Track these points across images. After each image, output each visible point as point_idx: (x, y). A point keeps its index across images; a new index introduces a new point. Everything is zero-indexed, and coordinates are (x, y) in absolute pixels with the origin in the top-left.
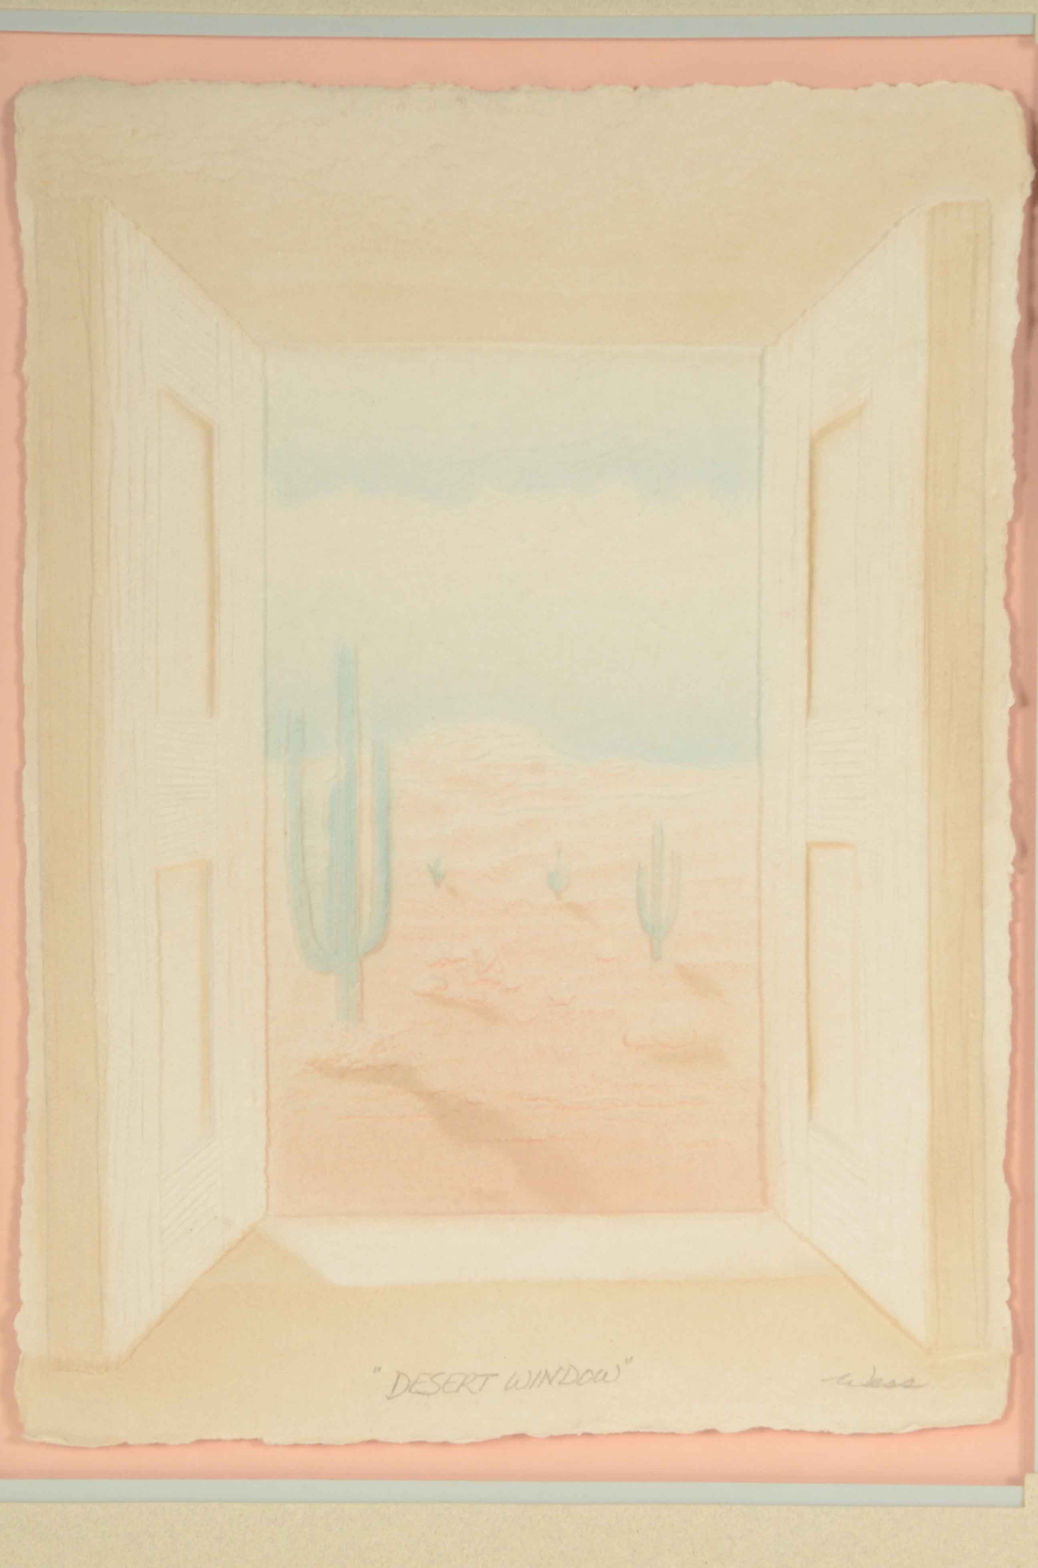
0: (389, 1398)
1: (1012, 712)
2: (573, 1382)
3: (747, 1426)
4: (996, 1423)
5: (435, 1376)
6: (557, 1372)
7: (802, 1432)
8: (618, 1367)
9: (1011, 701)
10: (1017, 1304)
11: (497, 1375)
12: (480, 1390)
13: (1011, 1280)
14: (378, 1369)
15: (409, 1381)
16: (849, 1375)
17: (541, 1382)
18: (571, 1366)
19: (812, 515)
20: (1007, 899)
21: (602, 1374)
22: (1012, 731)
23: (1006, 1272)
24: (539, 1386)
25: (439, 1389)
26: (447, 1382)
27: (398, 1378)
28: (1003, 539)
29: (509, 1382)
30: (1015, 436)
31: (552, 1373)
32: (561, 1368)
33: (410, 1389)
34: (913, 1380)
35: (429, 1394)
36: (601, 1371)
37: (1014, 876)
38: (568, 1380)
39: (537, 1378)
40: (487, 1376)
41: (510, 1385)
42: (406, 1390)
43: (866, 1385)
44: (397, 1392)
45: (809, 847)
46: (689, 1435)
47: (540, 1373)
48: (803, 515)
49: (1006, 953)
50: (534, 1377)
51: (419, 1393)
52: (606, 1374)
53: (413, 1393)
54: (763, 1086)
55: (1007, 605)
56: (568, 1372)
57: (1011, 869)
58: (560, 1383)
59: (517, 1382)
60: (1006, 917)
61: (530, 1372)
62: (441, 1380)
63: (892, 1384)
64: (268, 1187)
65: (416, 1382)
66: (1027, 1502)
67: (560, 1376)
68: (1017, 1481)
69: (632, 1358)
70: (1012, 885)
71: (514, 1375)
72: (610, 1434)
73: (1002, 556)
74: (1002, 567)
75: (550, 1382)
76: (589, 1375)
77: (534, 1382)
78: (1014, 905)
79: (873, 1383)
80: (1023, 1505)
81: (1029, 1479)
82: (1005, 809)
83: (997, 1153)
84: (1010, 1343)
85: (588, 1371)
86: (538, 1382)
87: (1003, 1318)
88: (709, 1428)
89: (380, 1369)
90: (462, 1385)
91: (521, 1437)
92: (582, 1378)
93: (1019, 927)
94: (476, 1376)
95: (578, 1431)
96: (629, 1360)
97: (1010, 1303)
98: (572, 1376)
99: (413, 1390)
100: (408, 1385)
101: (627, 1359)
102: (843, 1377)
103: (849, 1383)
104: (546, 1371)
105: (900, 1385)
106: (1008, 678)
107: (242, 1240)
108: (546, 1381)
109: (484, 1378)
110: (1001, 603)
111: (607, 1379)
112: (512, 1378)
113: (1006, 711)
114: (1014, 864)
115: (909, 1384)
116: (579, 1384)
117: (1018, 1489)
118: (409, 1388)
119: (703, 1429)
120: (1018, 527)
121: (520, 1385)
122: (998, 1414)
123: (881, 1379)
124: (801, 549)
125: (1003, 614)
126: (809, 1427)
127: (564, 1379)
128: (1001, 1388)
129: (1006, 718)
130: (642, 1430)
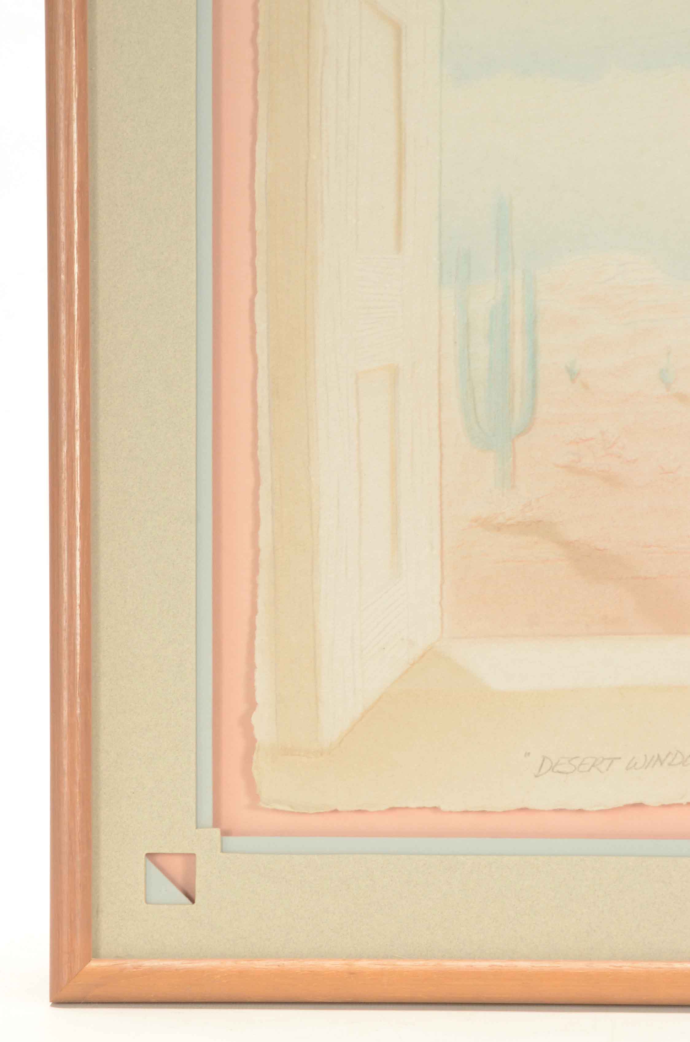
0: (536, 776)
2: (679, 763)
5: (572, 759)
6: (667, 756)
11: (620, 758)
12: (607, 770)
14: (527, 754)
15: (552, 763)
17: (654, 764)
18: (678, 751)
24: (653, 767)
25: (576, 769)
26: (581, 764)
27: (543, 760)
29: (629, 764)
31: (663, 757)
32: (670, 753)
35: (567, 773)
38: (676, 762)
39: (651, 760)
40: (613, 760)
41: (631, 766)
42: (550, 770)
44: (543, 770)
47: (653, 757)
50: (648, 759)
51: (560, 772)
53: (555, 772)
56: (676, 755)
58: (670, 764)
59: (636, 764)
61: (646, 756)
62: (576, 762)
64: (442, 615)
65: (557, 764)
67: (669, 759)
71: (634, 758)
75: (661, 764)
77: (649, 763)
86: (652, 764)
89: (529, 754)
90: (593, 766)
91: (640, 805)
92: (686, 760)
94: (604, 759)
95: (684, 801)
98: (679, 759)
99: (555, 770)
100: (551, 766)
104: (658, 756)
107: (423, 656)
108: (658, 763)
109: (610, 761)
112: (631, 761)
116: (684, 766)
118: (552, 768)
121: (638, 766)
127: (673, 760)
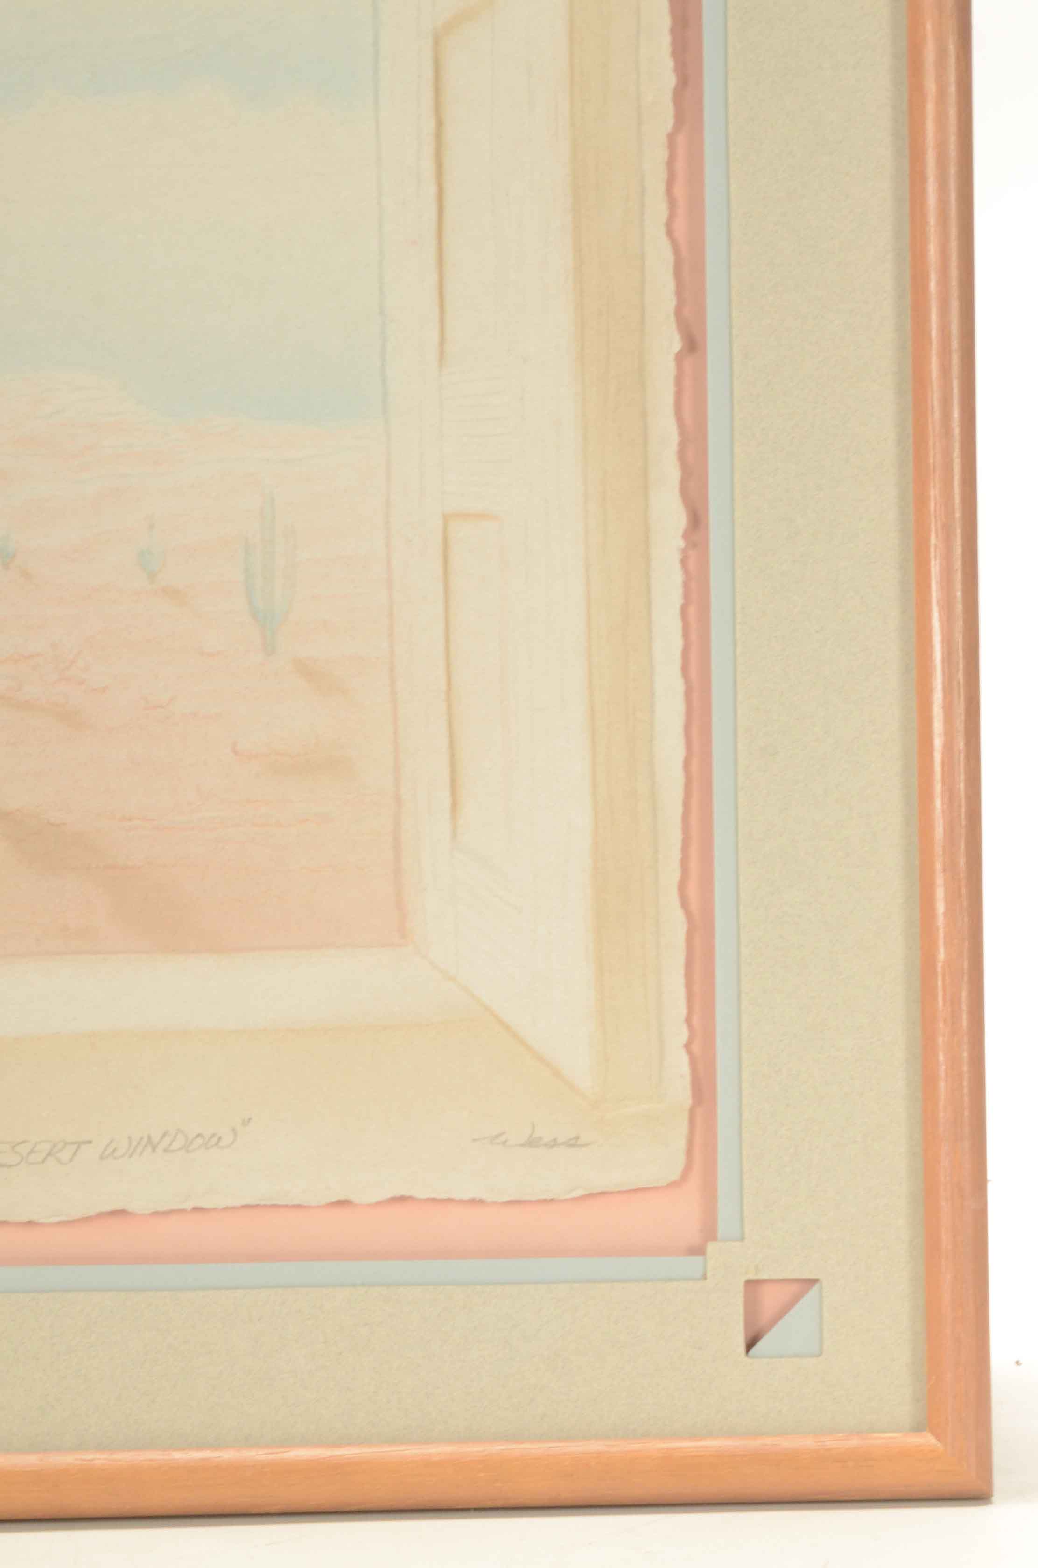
1: (679, 358)
2: (181, 1149)
3: (389, 1195)
4: (673, 1185)
5: (17, 1144)
6: (162, 1138)
7: (450, 1200)
8: (234, 1130)
9: (677, 345)
10: (696, 1048)
11: (90, 1142)
12: (71, 1160)
13: (688, 1020)
16: (504, 1133)
17: (143, 1149)
18: (178, 1130)
19: (439, 124)
20: (678, 577)
21: (215, 1140)
22: (679, 380)
23: (683, 1011)
24: (141, 1154)
25: (23, 1160)
26: (32, 1152)
28: (662, 154)
29: (105, 1149)
30: (673, 31)
31: (156, 1139)
32: (166, 1133)
34: (577, 1138)
35: (10, 1167)
36: (213, 1135)
37: (684, 551)
38: (176, 1145)
39: (139, 1143)
40: (79, 1144)
41: (107, 1153)
43: (523, 1145)
45: (446, 518)
46: (319, 1207)
47: (142, 1139)
48: (429, 126)
49: (678, 643)
50: (134, 1144)
52: (220, 1138)
54: (398, 800)
55: (670, 233)
56: (175, 1137)
57: (682, 544)
58: (166, 1150)
59: (114, 1151)
60: (676, 598)
61: (129, 1138)
62: (24, 1149)
63: (554, 1143)
66: (709, 1275)
67: (167, 1140)
68: (698, 1251)
69: (250, 1119)
70: (684, 562)
71: (111, 1142)
72: (226, 1209)
73: (662, 174)
74: (662, 187)
75: (154, 1149)
76: (200, 1141)
77: (134, 1151)
78: (686, 585)
79: (532, 1143)
80: (704, 1277)
81: (711, 1247)
82: (672, 473)
83: (671, 874)
84: (689, 1092)
85: (198, 1135)
86: (139, 1149)
87: (680, 1064)
88: (342, 1198)
90: (49, 1154)
91: (122, 1212)
92: (192, 1143)
93: (692, 610)
94: (66, 1144)
95: (188, 1205)
96: (247, 1122)
97: (687, 1046)
98: (180, 1142)
101: (244, 1120)
102: (497, 1136)
103: (504, 1143)
104: (149, 1136)
105: (563, 1144)
106: (672, 318)
108: (149, 1149)
109: (75, 1146)
110: (663, 230)
111: (221, 1144)
112: (108, 1145)
113: (672, 357)
114: (685, 536)
115: (574, 1143)
116: (188, 1152)
117: (699, 1259)
119: (334, 1200)
120: (681, 139)
121: (118, 1153)
122: (675, 1176)
123: (540, 1138)
124: (428, 166)
125: (665, 244)
126: (457, 1196)
127: (170, 1145)
128: (680, 1144)
129: (672, 365)
130: (263, 1203)
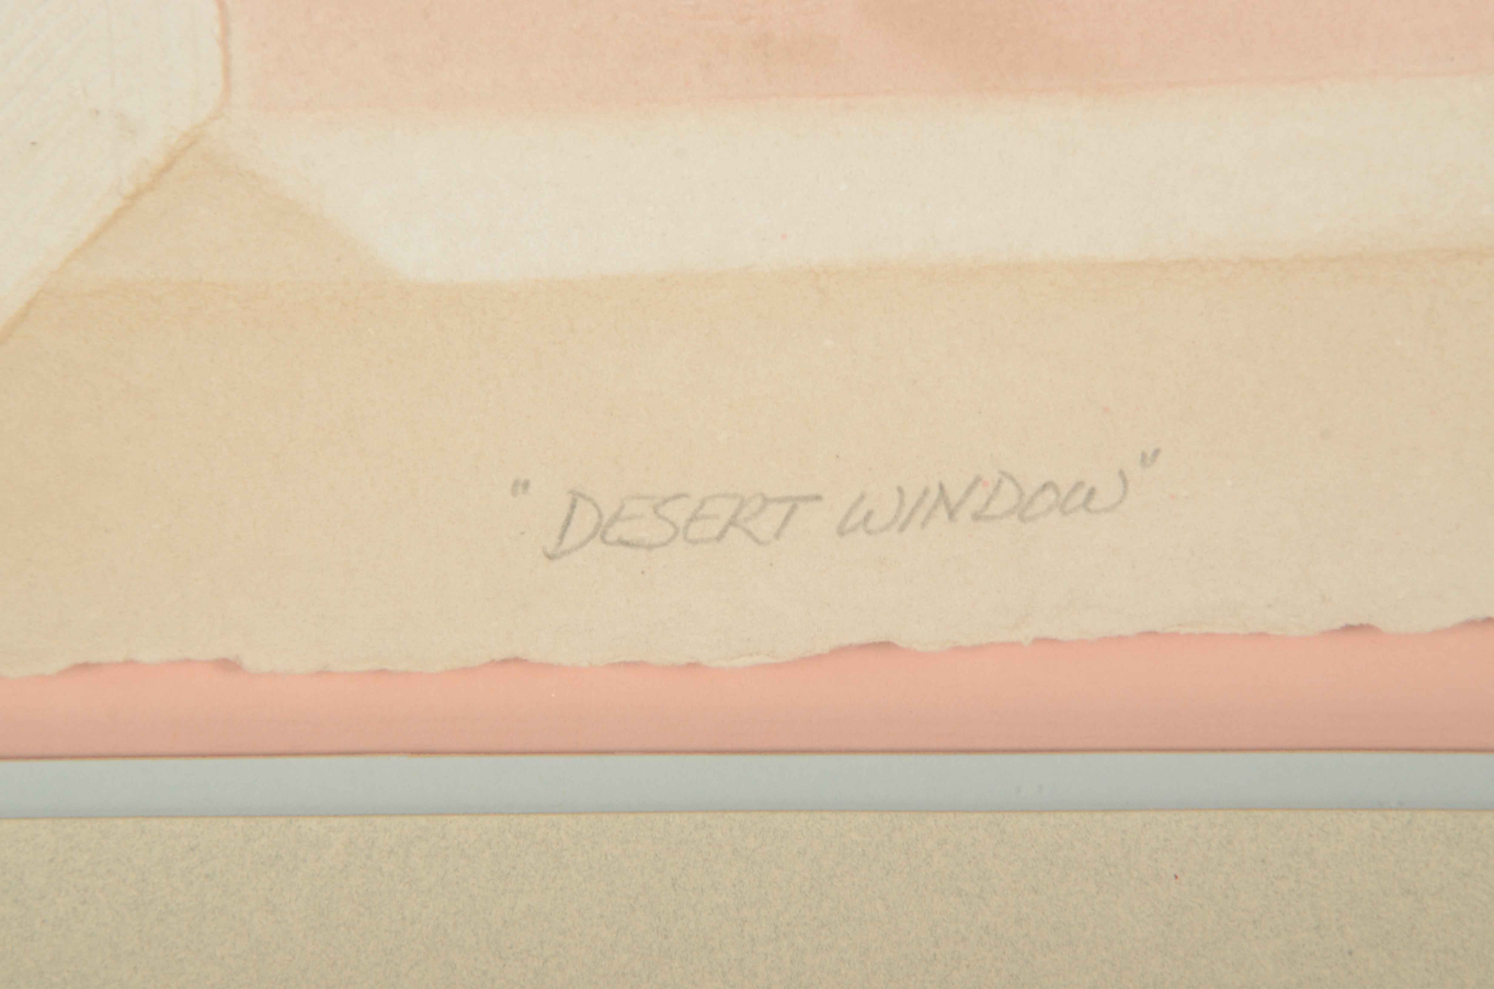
0: (550, 557)
2: (1010, 512)
5: (665, 501)
6: (969, 492)
8: (1122, 476)
11: (818, 498)
12: (778, 535)
14: (521, 486)
15: (600, 516)
17: (929, 516)
18: (1003, 473)
21: (1081, 496)
24: (924, 525)
25: (676, 533)
26: (693, 518)
27: (573, 507)
29: (847, 518)
31: (955, 495)
32: (977, 480)
33: (604, 533)
35: (650, 547)
36: (1080, 485)
38: (996, 507)
39: (919, 503)
40: (794, 502)
41: (853, 521)
42: (592, 537)
44: (571, 540)
46: (1304, 638)
47: (926, 492)
50: (910, 501)
51: (627, 544)
52: (1092, 492)
53: (611, 544)
56: (997, 488)
58: (977, 517)
59: (870, 514)
61: (900, 490)
62: (678, 512)
64: (226, 31)
65: (616, 517)
67: (976, 501)
69: (1157, 452)
71: (862, 497)
72: (1104, 640)
75: (951, 514)
76: (1050, 495)
77: (912, 514)
85: (1046, 486)
86: (921, 514)
88: (1355, 620)
89: (526, 485)
90: (732, 522)
91: (885, 646)
92: (1031, 502)
94: (766, 501)
95: (1024, 634)
96: (1148, 459)
98: (1008, 495)
99: (611, 536)
100: (598, 525)
101: (1144, 455)
104: (941, 487)
107: (168, 167)
108: (942, 513)
109: (785, 508)
111: (1095, 504)
112: (855, 506)
116: (1024, 517)
118: (600, 532)
119: (1339, 623)
121: (874, 523)
127: (987, 504)
